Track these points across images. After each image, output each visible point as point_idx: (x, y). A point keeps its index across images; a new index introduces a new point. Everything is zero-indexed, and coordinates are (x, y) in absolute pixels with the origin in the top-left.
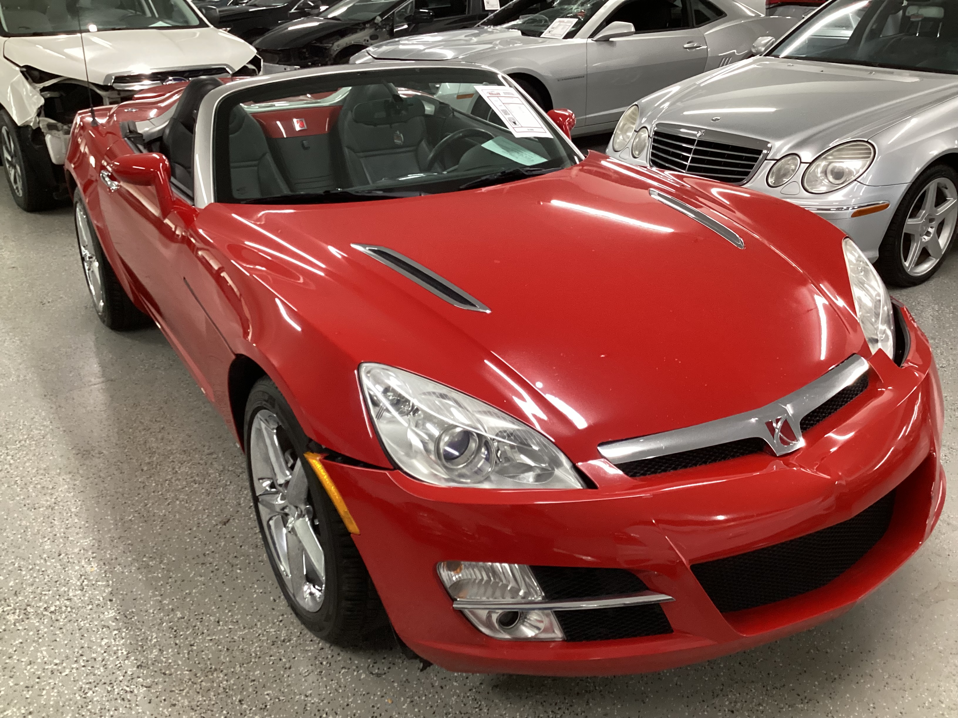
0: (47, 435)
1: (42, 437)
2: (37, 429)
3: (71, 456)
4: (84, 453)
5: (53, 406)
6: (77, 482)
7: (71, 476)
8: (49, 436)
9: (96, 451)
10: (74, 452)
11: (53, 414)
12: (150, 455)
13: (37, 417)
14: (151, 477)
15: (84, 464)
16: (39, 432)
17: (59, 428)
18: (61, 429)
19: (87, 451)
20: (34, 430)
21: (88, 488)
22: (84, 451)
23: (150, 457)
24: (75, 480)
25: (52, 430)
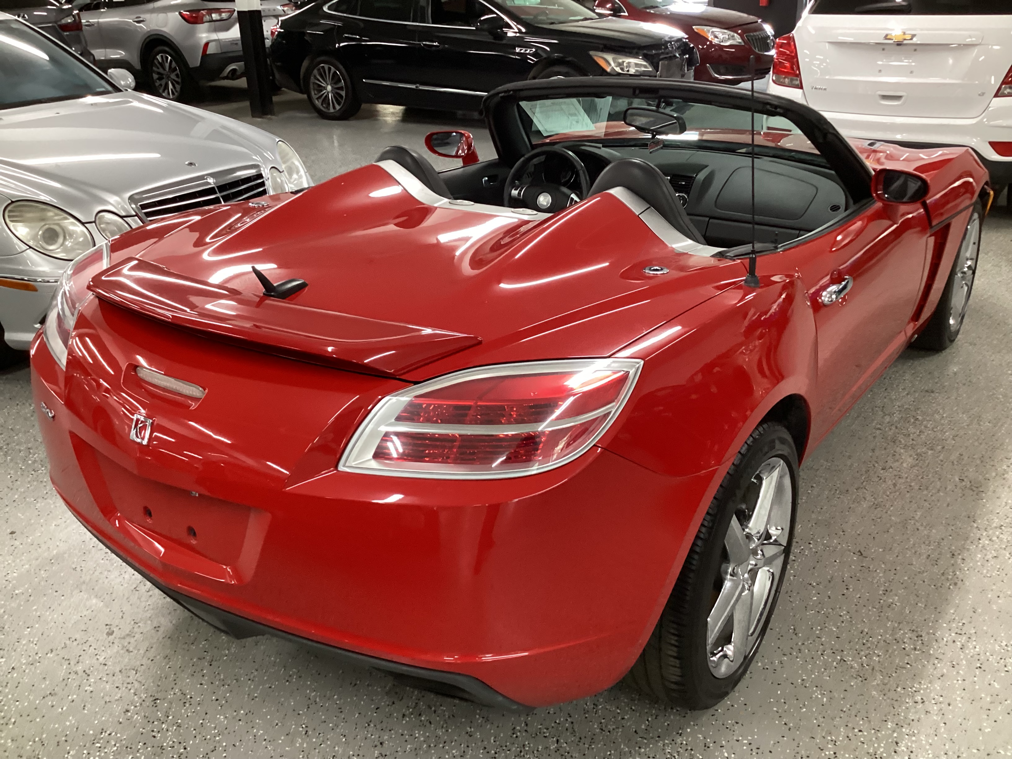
0: (996, 528)
1: (1003, 528)
2: (1001, 540)
3: (990, 493)
4: (975, 489)
5: (959, 561)
6: (1005, 467)
7: (1006, 476)
8: (995, 525)
9: (964, 483)
10: (984, 495)
11: (968, 550)
12: (923, 455)
13: (989, 557)
14: (943, 440)
15: (985, 479)
16: (1001, 536)
17: (977, 527)
18: (975, 525)
19: (972, 489)
20: (1005, 540)
21: (1000, 458)
22: (973, 491)
23: (924, 453)
24: (1005, 470)
25: (986, 530)
